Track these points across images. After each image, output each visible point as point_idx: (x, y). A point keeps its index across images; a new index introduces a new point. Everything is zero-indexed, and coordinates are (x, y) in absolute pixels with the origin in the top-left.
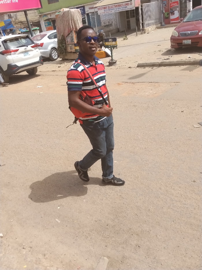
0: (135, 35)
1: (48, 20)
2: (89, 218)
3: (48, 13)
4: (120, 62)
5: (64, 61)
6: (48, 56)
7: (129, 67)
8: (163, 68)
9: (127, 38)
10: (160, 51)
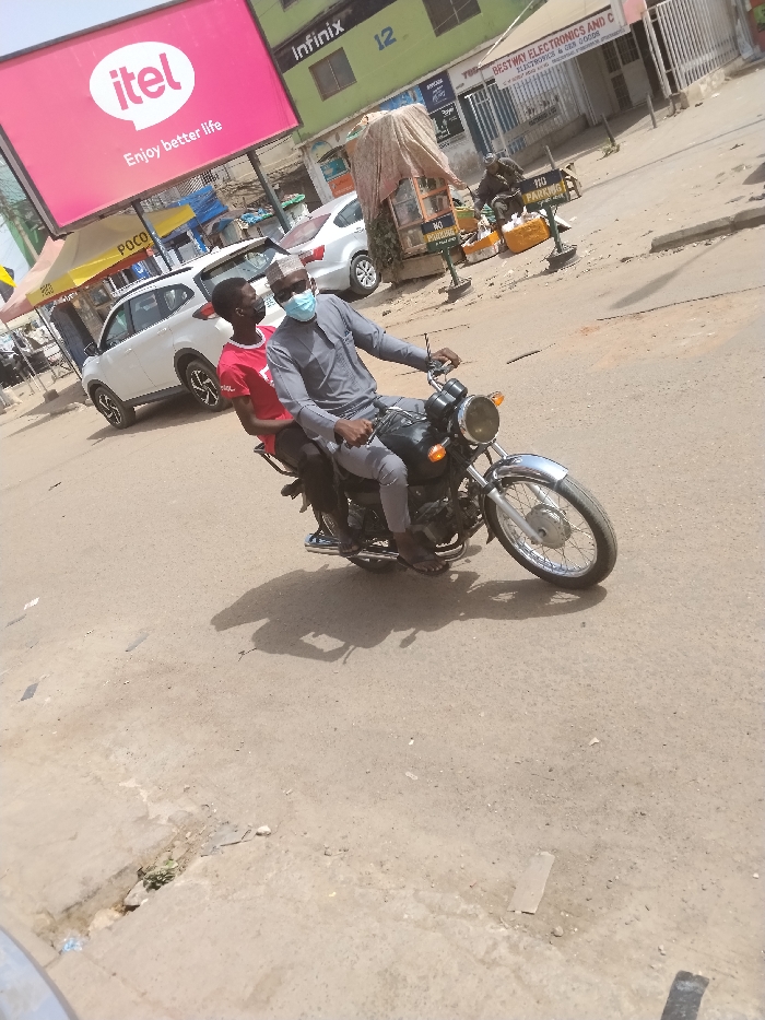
0: (646, 125)
1: (332, 153)
2: (497, 757)
3: (326, 131)
4: (591, 248)
5: (400, 289)
6: (346, 284)
7: (623, 260)
8: (747, 233)
9: (618, 147)
10: (738, 169)
